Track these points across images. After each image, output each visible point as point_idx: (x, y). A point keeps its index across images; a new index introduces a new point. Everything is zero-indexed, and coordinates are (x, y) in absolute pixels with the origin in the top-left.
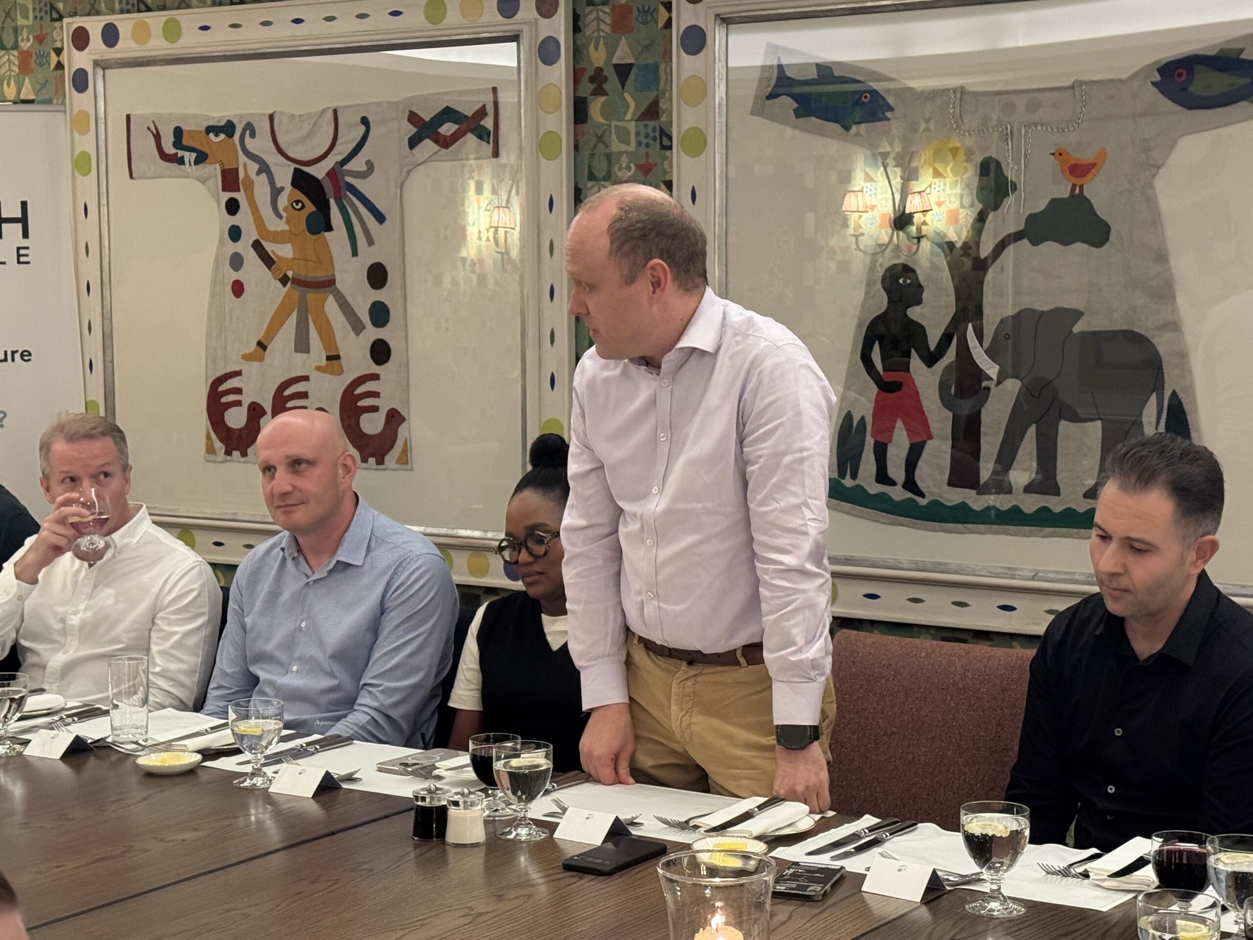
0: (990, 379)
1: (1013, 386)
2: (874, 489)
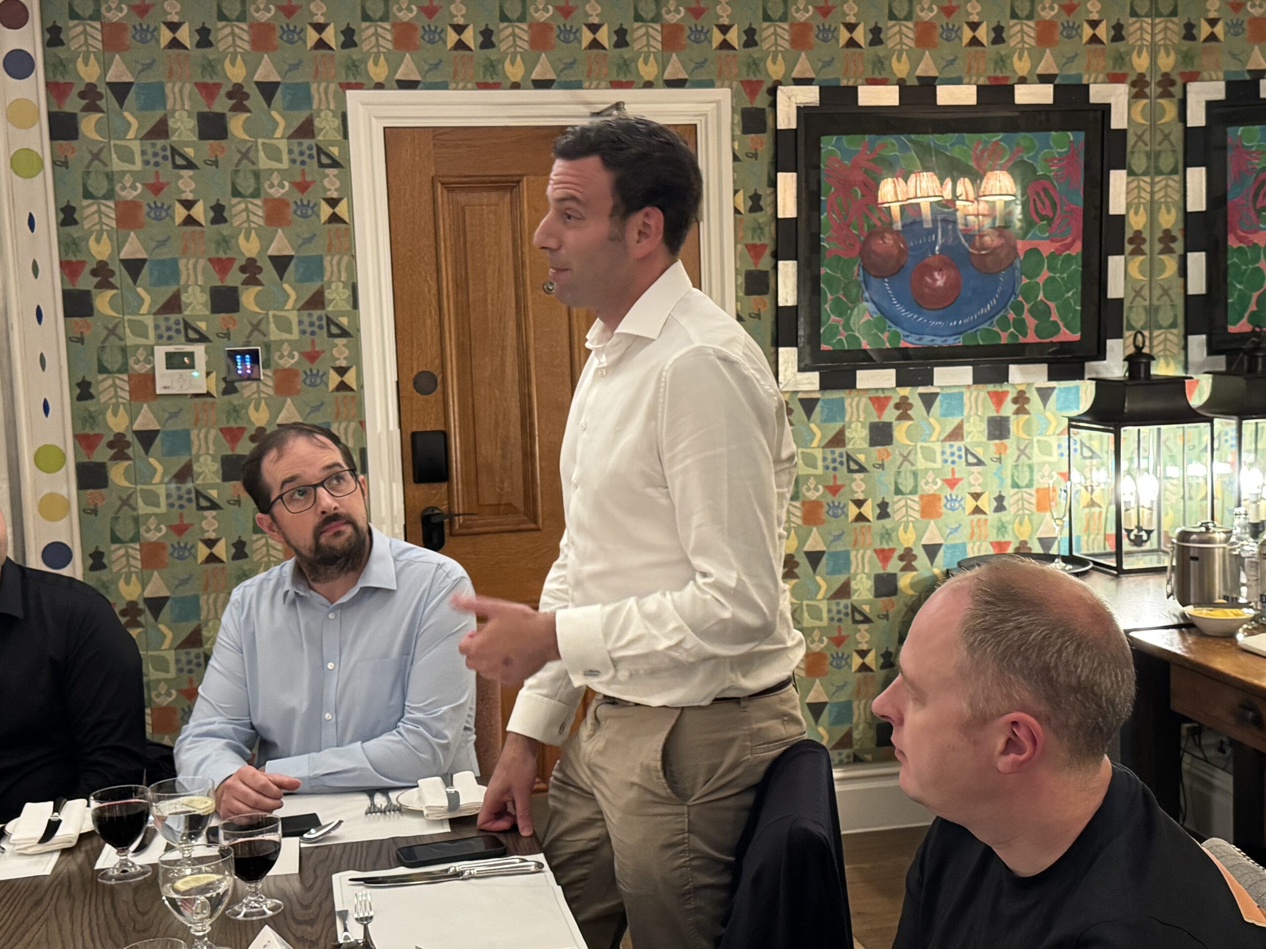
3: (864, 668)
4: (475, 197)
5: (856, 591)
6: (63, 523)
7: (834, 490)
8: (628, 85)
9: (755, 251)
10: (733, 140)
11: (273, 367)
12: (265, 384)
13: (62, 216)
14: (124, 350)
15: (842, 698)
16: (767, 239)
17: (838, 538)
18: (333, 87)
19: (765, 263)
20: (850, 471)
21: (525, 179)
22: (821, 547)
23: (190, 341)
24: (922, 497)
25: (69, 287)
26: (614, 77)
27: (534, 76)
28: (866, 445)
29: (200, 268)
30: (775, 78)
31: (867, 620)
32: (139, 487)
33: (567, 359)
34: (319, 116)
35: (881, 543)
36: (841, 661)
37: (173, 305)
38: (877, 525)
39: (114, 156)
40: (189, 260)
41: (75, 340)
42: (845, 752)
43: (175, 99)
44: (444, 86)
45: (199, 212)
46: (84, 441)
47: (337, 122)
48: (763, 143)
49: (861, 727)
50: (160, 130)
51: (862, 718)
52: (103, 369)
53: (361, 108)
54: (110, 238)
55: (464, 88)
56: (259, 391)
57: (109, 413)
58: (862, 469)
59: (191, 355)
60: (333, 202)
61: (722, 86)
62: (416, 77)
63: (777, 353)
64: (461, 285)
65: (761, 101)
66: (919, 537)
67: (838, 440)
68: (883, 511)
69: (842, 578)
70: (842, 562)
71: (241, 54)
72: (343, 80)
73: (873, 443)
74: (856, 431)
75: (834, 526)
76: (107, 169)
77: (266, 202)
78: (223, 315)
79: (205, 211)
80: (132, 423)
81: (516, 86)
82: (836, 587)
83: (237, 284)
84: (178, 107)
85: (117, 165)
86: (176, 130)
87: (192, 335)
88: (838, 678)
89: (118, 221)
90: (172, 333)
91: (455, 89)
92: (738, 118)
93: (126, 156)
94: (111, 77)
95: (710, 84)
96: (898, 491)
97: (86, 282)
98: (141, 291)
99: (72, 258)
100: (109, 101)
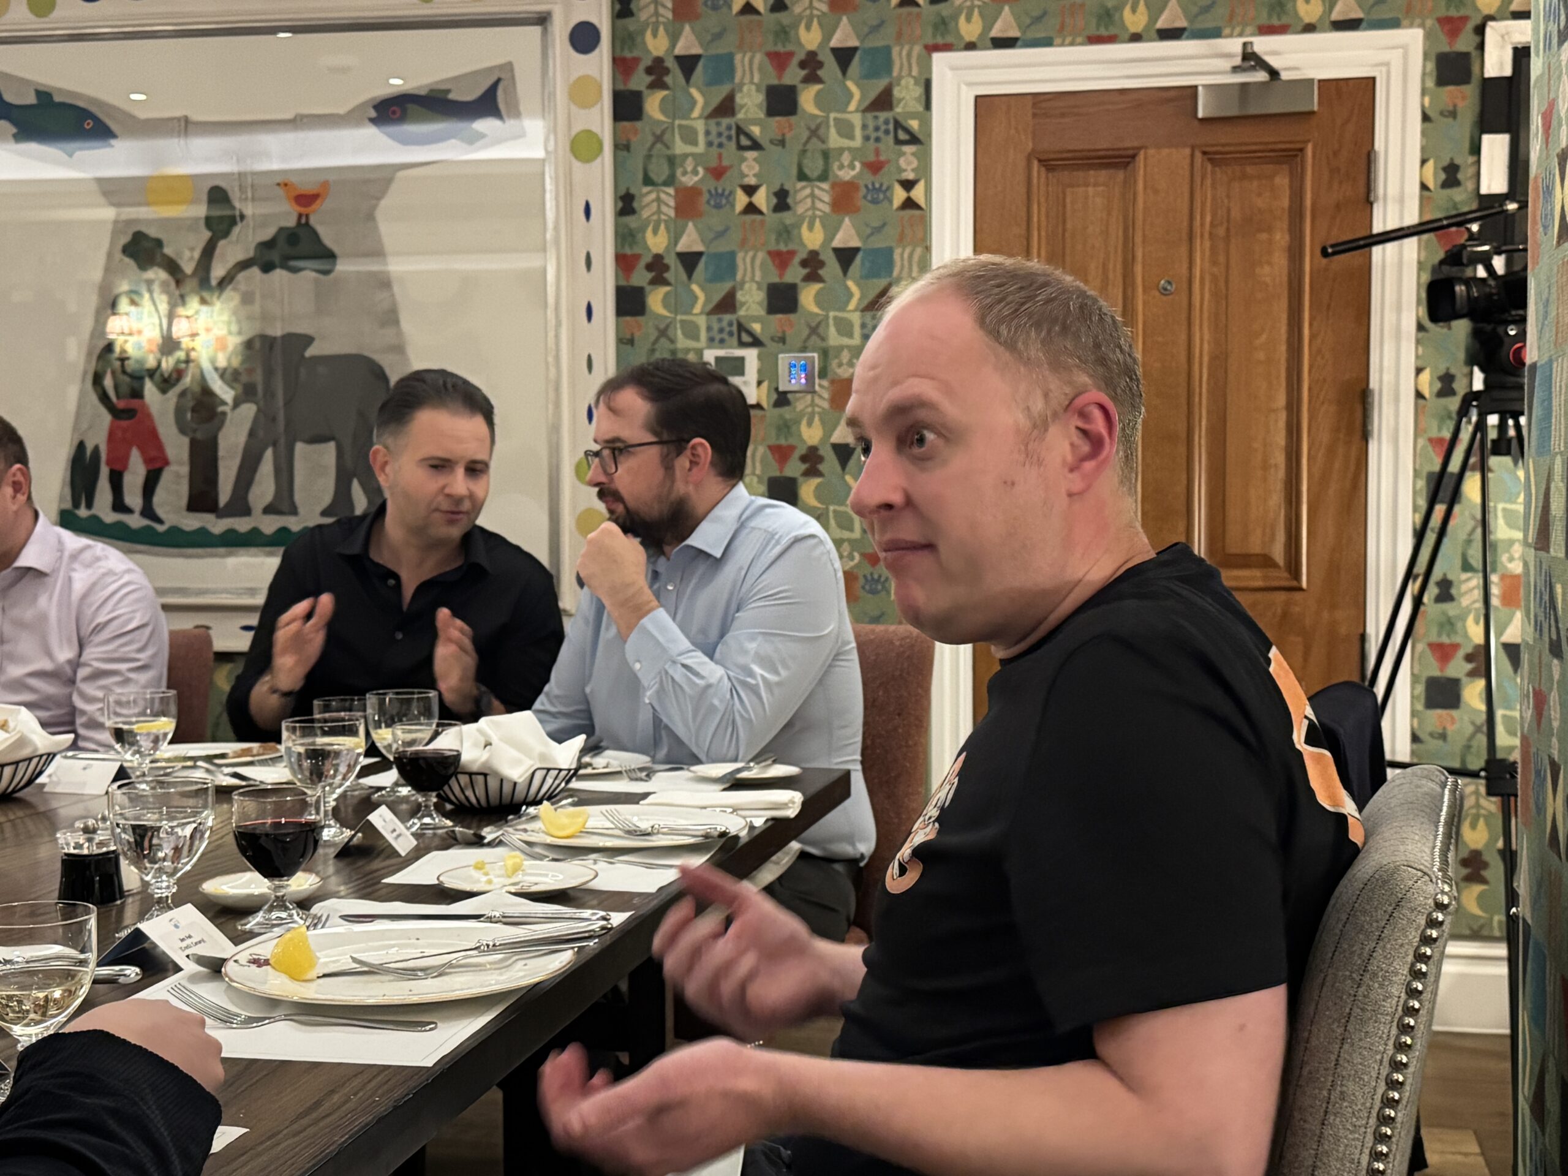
0: (224, 403)
1: (249, 410)
2: (110, 517)
4: (1080, 176)
8: (1282, 30)
9: (1447, 238)
10: (1424, 92)
11: (830, 376)
12: (821, 397)
13: (620, 204)
18: (917, 49)
21: (1142, 152)
23: (742, 344)
25: (623, 283)
26: (1264, 22)
27: (1160, 24)
29: (758, 262)
30: (1486, 11)
34: (899, 85)
37: (727, 304)
39: (677, 138)
40: (746, 252)
41: (625, 341)
43: (744, 71)
44: (1047, 43)
45: (761, 199)
47: (919, 91)
48: (1466, 98)
50: (726, 107)
53: (949, 74)
54: (667, 229)
55: (1072, 44)
56: (813, 404)
59: (742, 360)
60: (908, 185)
61: (1411, 26)
62: (1014, 33)
65: (1465, 43)
71: (818, 17)
72: (930, 41)
76: (669, 152)
77: (834, 186)
78: (780, 316)
79: (768, 197)
81: (1136, 38)
83: (798, 281)
84: (747, 80)
85: (680, 147)
86: (743, 106)
87: (746, 338)
89: (678, 209)
90: (725, 336)
91: (1062, 45)
92: (1431, 66)
93: (690, 137)
94: (679, 50)
95: (1395, 24)
97: (640, 277)
98: (695, 287)
99: (628, 251)
100: (675, 76)
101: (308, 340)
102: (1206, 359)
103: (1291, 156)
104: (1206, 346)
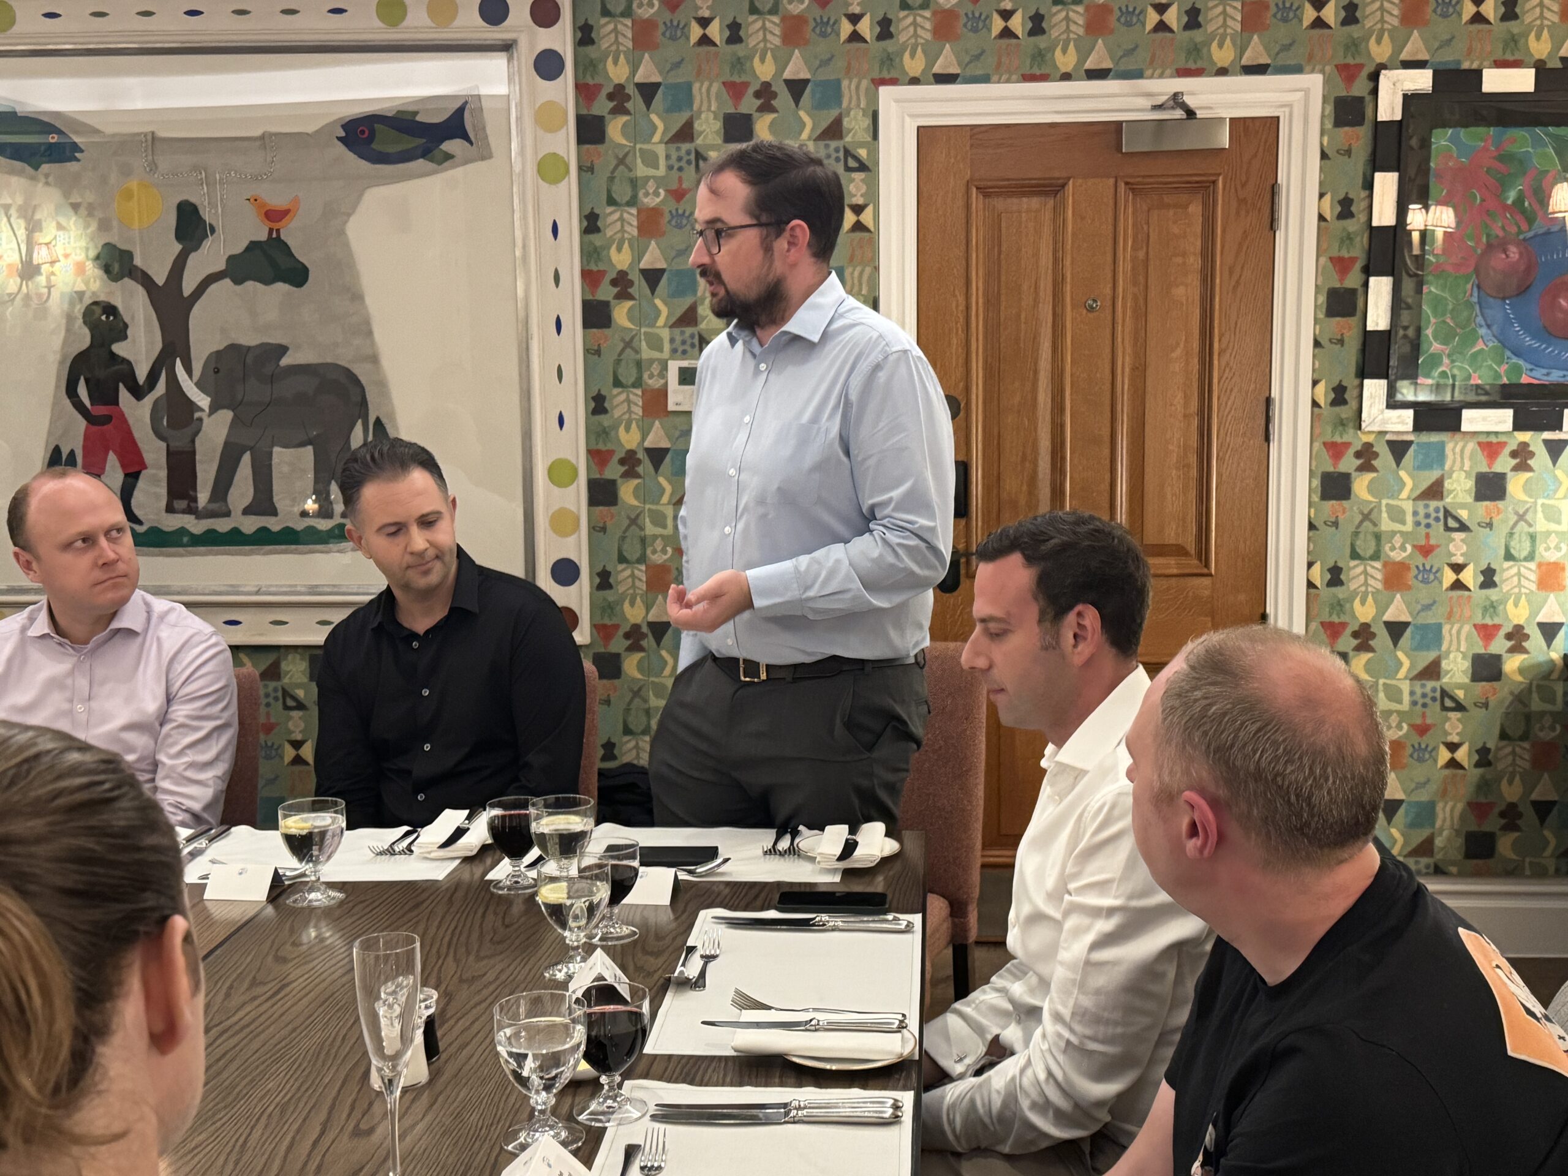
1: (226, 416)
3: (1453, 764)
4: (1013, 203)
5: (1448, 672)
6: (572, 540)
7: (1426, 550)
8: (1198, 73)
9: (1341, 265)
10: (1322, 133)
13: (585, 223)
14: (639, 364)
15: (1423, 796)
16: (1358, 250)
17: (1428, 607)
18: (865, 83)
19: (1353, 280)
20: (1448, 529)
21: (1071, 182)
22: (1405, 617)
24: (1540, 565)
25: (589, 297)
26: (1181, 64)
27: (1088, 65)
28: (1469, 499)
30: (1378, 61)
31: (1459, 707)
32: (647, 506)
33: (1108, 386)
34: (848, 116)
35: (1484, 617)
36: (1423, 754)
37: (689, 317)
38: (1479, 595)
39: (639, 161)
41: (592, 352)
42: (1424, 861)
43: (702, 99)
44: (985, 79)
46: (598, 457)
47: (867, 122)
48: (1360, 138)
49: (1445, 833)
50: (685, 134)
51: (1448, 823)
52: (617, 383)
53: (893, 104)
54: (631, 246)
55: (1008, 81)
57: (622, 430)
58: (1463, 527)
61: (1312, 71)
62: (955, 70)
63: (1361, 386)
64: (992, 302)
65: (1360, 88)
66: (1534, 613)
67: (1435, 491)
68: (1489, 579)
69: (1431, 656)
70: (1431, 636)
71: (772, 50)
72: (876, 75)
73: (1480, 496)
74: (1458, 481)
75: (1423, 594)
76: (632, 175)
80: (643, 439)
81: (1066, 77)
82: (1421, 665)
84: (704, 108)
85: (641, 170)
86: (702, 133)
88: (1419, 772)
89: (639, 228)
90: (687, 347)
91: (999, 82)
92: (1329, 109)
93: (651, 160)
94: (639, 78)
95: (1298, 70)
96: (1509, 556)
97: (606, 292)
98: (658, 302)
99: (593, 267)
100: (636, 103)
101: (282, 350)
102: (1127, 370)
103: (1204, 188)
104: (1127, 359)
